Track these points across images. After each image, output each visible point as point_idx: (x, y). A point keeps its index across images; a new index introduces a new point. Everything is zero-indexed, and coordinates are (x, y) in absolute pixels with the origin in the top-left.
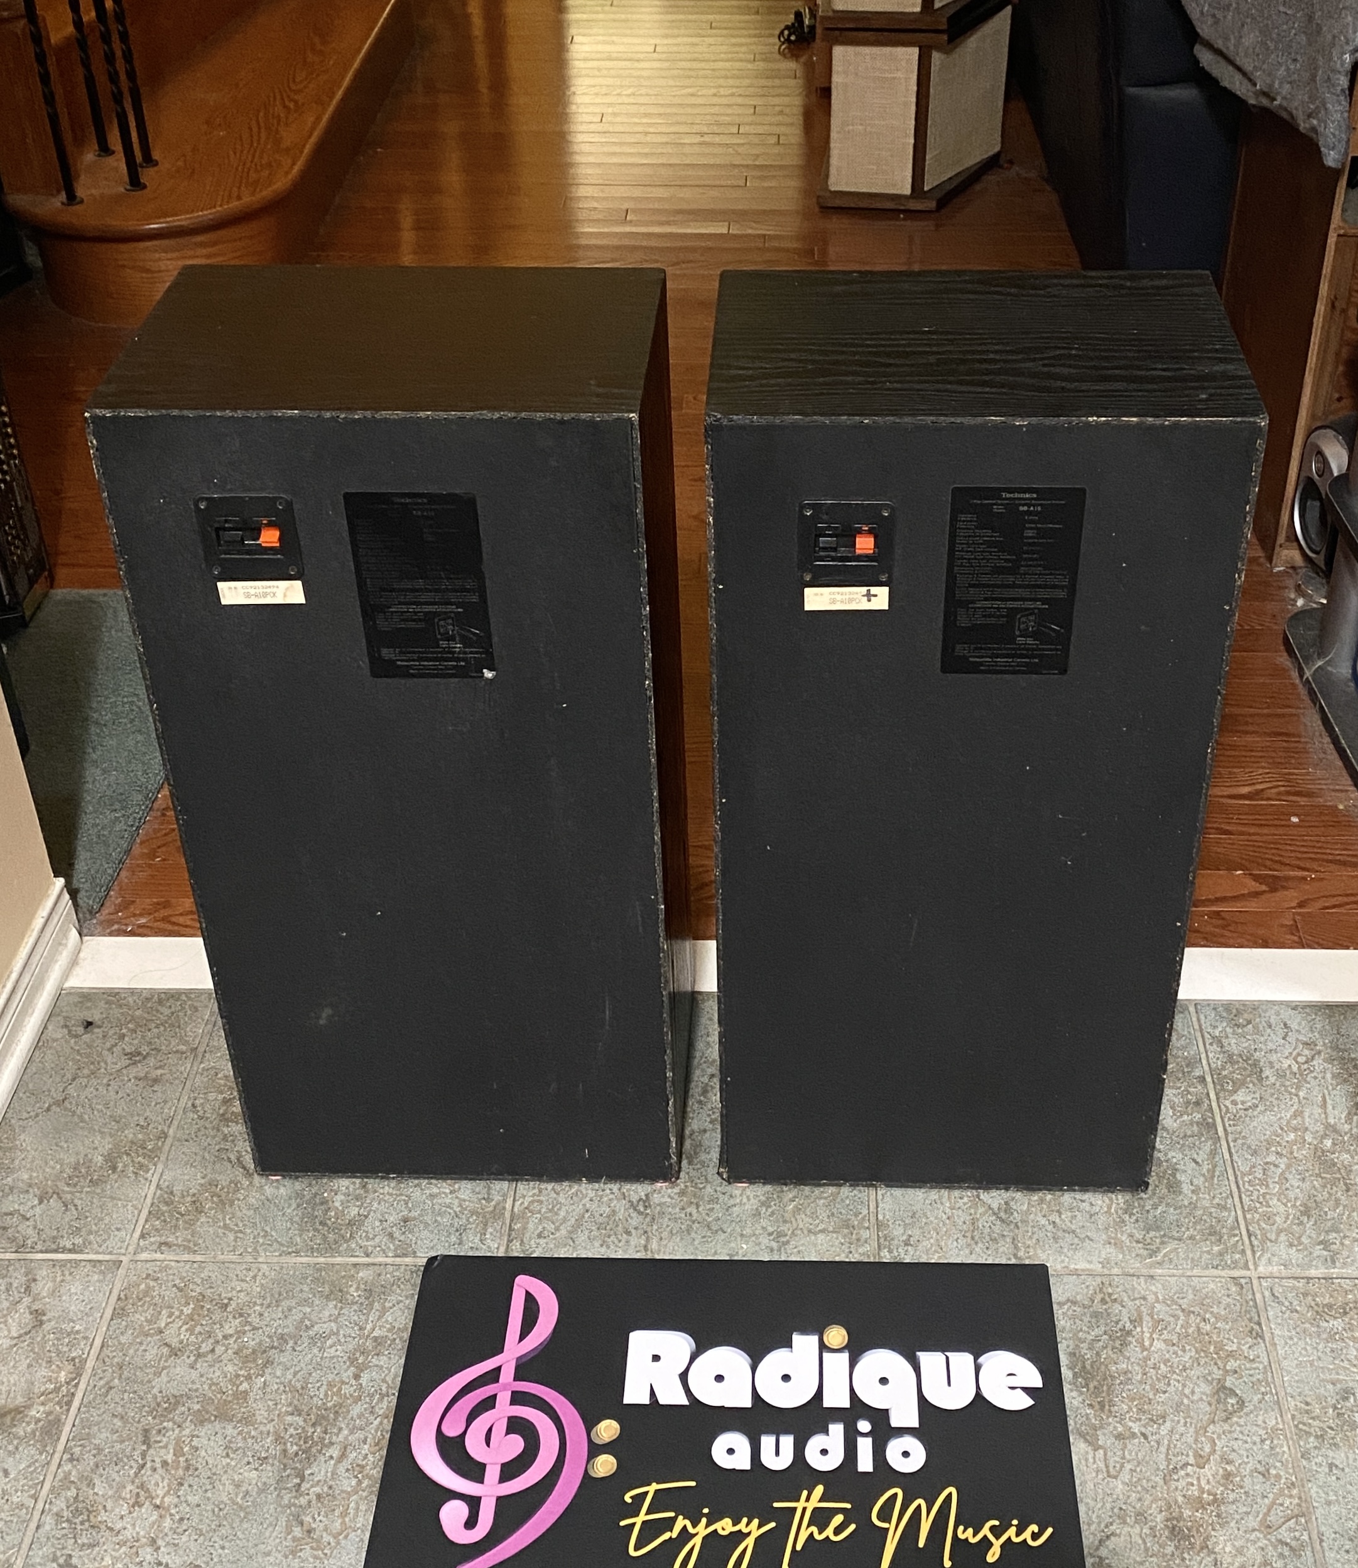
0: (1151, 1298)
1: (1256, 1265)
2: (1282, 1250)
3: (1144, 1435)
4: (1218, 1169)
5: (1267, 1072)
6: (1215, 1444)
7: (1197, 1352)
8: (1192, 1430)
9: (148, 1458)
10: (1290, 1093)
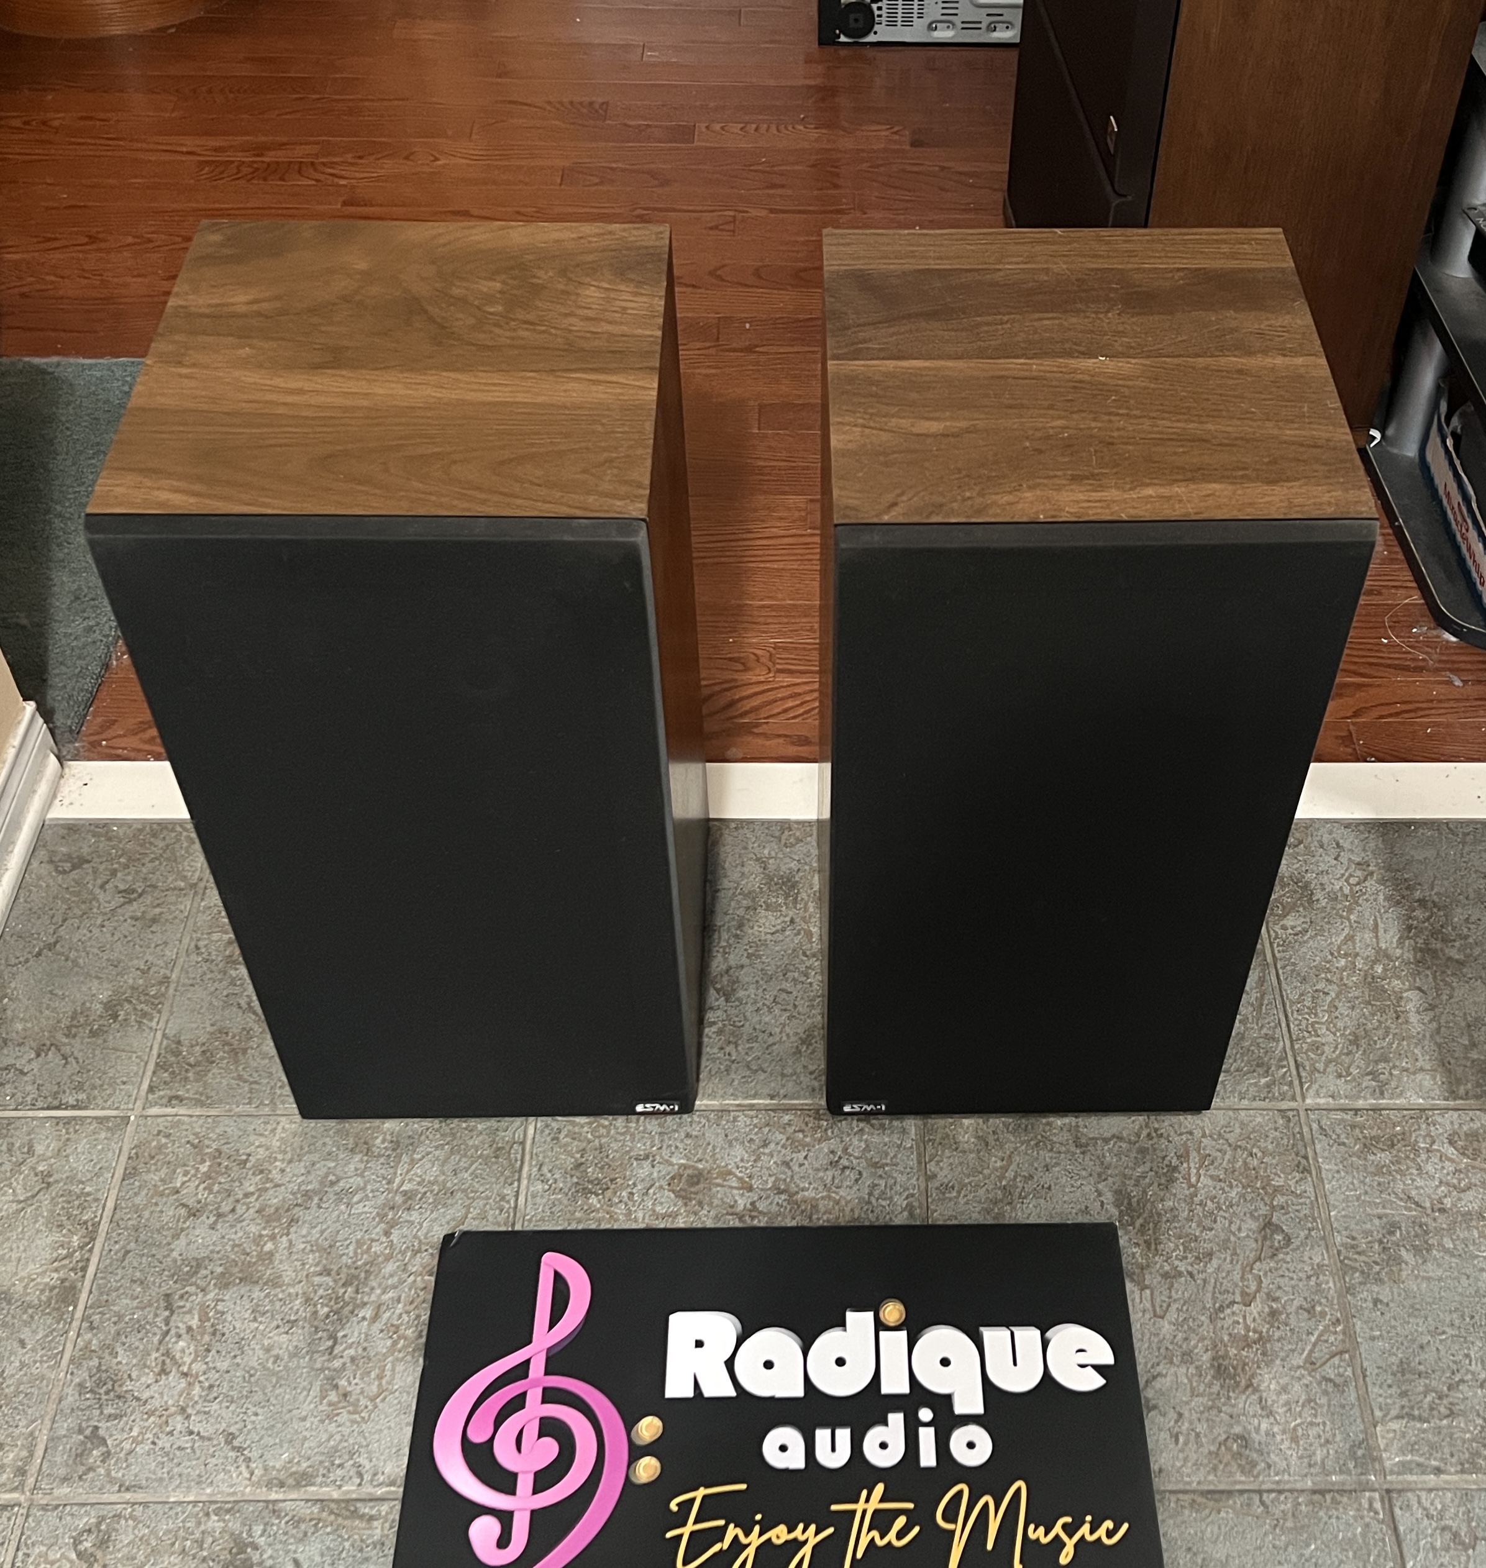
0: (1198, 1133)
1: (1304, 1098)
2: (1331, 1083)
3: (1191, 1274)
4: (1267, 997)
5: (1319, 895)
6: (1261, 1282)
7: (1243, 1187)
8: (1239, 1267)
9: (172, 1324)
10: (1341, 917)
